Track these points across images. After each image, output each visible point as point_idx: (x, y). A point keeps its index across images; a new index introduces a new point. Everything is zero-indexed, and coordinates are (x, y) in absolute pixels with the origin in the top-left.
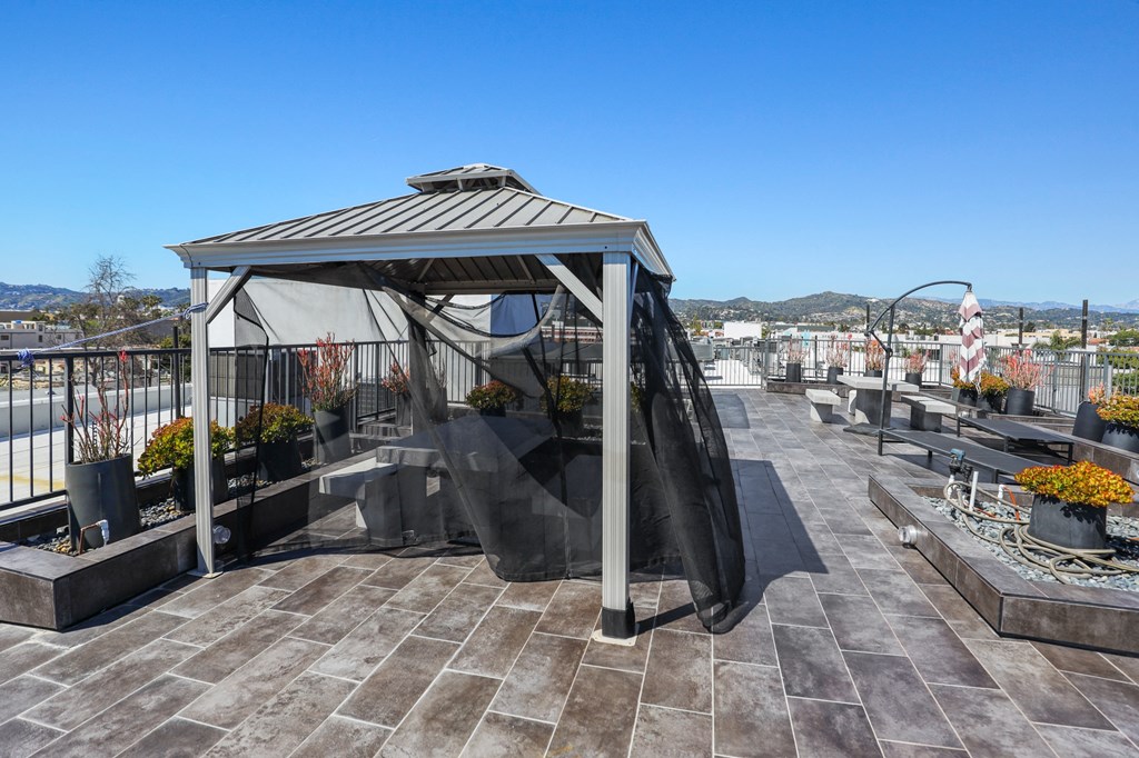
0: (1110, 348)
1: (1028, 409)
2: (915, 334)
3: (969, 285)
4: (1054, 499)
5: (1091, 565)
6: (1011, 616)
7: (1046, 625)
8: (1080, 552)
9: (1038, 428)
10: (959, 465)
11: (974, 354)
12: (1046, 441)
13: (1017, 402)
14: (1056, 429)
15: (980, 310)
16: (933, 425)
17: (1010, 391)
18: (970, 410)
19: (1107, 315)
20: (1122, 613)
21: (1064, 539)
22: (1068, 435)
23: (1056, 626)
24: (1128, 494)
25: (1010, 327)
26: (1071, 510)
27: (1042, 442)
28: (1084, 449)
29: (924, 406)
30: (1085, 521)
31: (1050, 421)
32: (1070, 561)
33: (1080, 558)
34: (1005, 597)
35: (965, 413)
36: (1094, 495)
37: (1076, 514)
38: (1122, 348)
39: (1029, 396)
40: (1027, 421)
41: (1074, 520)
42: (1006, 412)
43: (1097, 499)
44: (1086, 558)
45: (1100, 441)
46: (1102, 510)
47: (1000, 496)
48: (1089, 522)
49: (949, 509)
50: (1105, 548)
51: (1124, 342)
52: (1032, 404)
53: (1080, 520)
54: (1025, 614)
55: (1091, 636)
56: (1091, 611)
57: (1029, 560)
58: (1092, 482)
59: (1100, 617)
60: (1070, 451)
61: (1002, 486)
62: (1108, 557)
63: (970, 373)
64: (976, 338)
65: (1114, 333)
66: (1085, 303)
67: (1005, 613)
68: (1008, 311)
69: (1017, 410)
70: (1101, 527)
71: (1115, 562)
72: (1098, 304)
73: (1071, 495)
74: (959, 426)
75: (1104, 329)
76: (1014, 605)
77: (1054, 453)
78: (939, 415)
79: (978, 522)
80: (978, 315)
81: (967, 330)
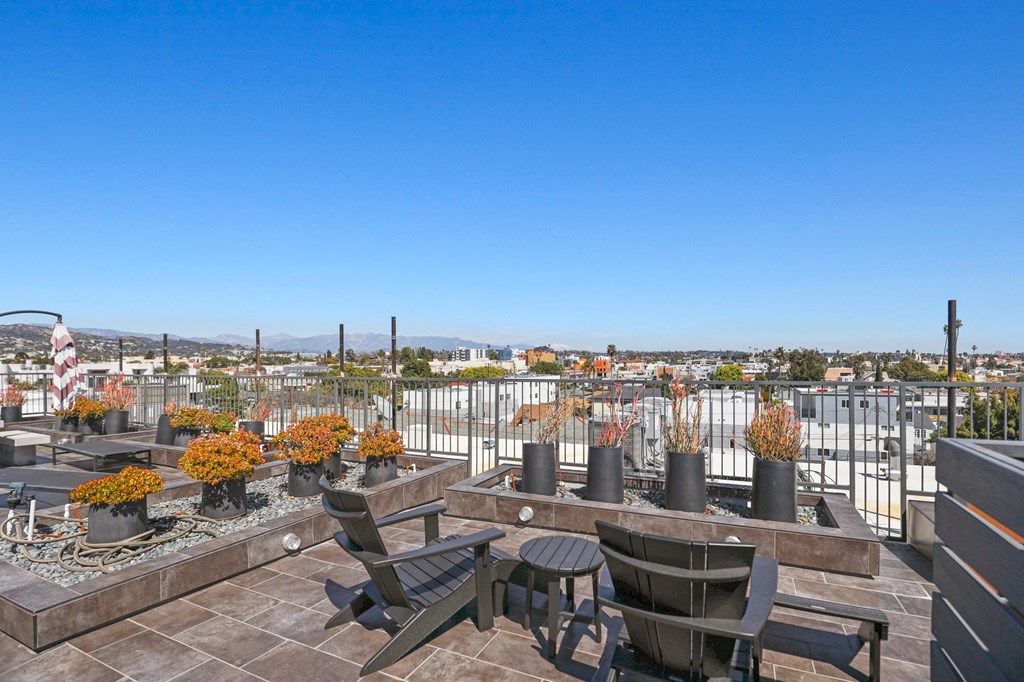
0: (207, 370)
1: (125, 428)
2: (34, 363)
3: (59, 317)
4: (104, 505)
5: (134, 548)
6: (46, 629)
7: (81, 620)
8: (126, 542)
9: (129, 443)
10: (18, 497)
11: (69, 381)
12: (134, 452)
13: (114, 421)
14: (143, 441)
15: (71, 340)
16: (26, 459)
17: (107, 413)
18: (69, 437)
19: (205, 345)
20: (141, 580)
21: (114, 535)
22: (152, 444)
23: (90, 616)
24: (159, 484)
25: (133, 355)
26: (119, 509)
27: (131, 453)
28: (160, 452)
29: (13, 441)
30: (129, 515)
31: (141, 434)
32: (119, 552)
33: (126, 547)
34: (38, 614)
35: (65, 440)
36: (133, 493)
37: (122, 512)
38: (215, 370)
39: (124, 415)
40: (122, 437)
41: (121, 517)
42: (105, 433)
43: (136, 495)
44: (131, 544)
45: (172, 444)
46: (142, 502)
47: (67, 515)
48: (133, 515)
49: (10, 546)
50: (148, 530)
51: (215, 366)
52: (127, 422)
53: (126, 515)
54: (60, 620)
55: (120, 609)
56: (117, 590)
57: (83, 566)
58: (131, 482)
59: (126, 590)
60: (149, 458)
61: (68, 505)
62: (149, 537)
63: (65, 401)
64: (69, 367)
65: (209, 358)
66: (165, 336)
67: (39, 629)
68: (131, 341)
69: (115, 429)
70: (143, 516)
71: (155, 539)
72: (200, 336)
73: (116, 497)
74: (55, 454)
75: (203, 356)
76: (49, 617)
77: (140, 461)
78: (32, 448)
79: (39, 548)
80: (70, 345)
81: (59, 359)
